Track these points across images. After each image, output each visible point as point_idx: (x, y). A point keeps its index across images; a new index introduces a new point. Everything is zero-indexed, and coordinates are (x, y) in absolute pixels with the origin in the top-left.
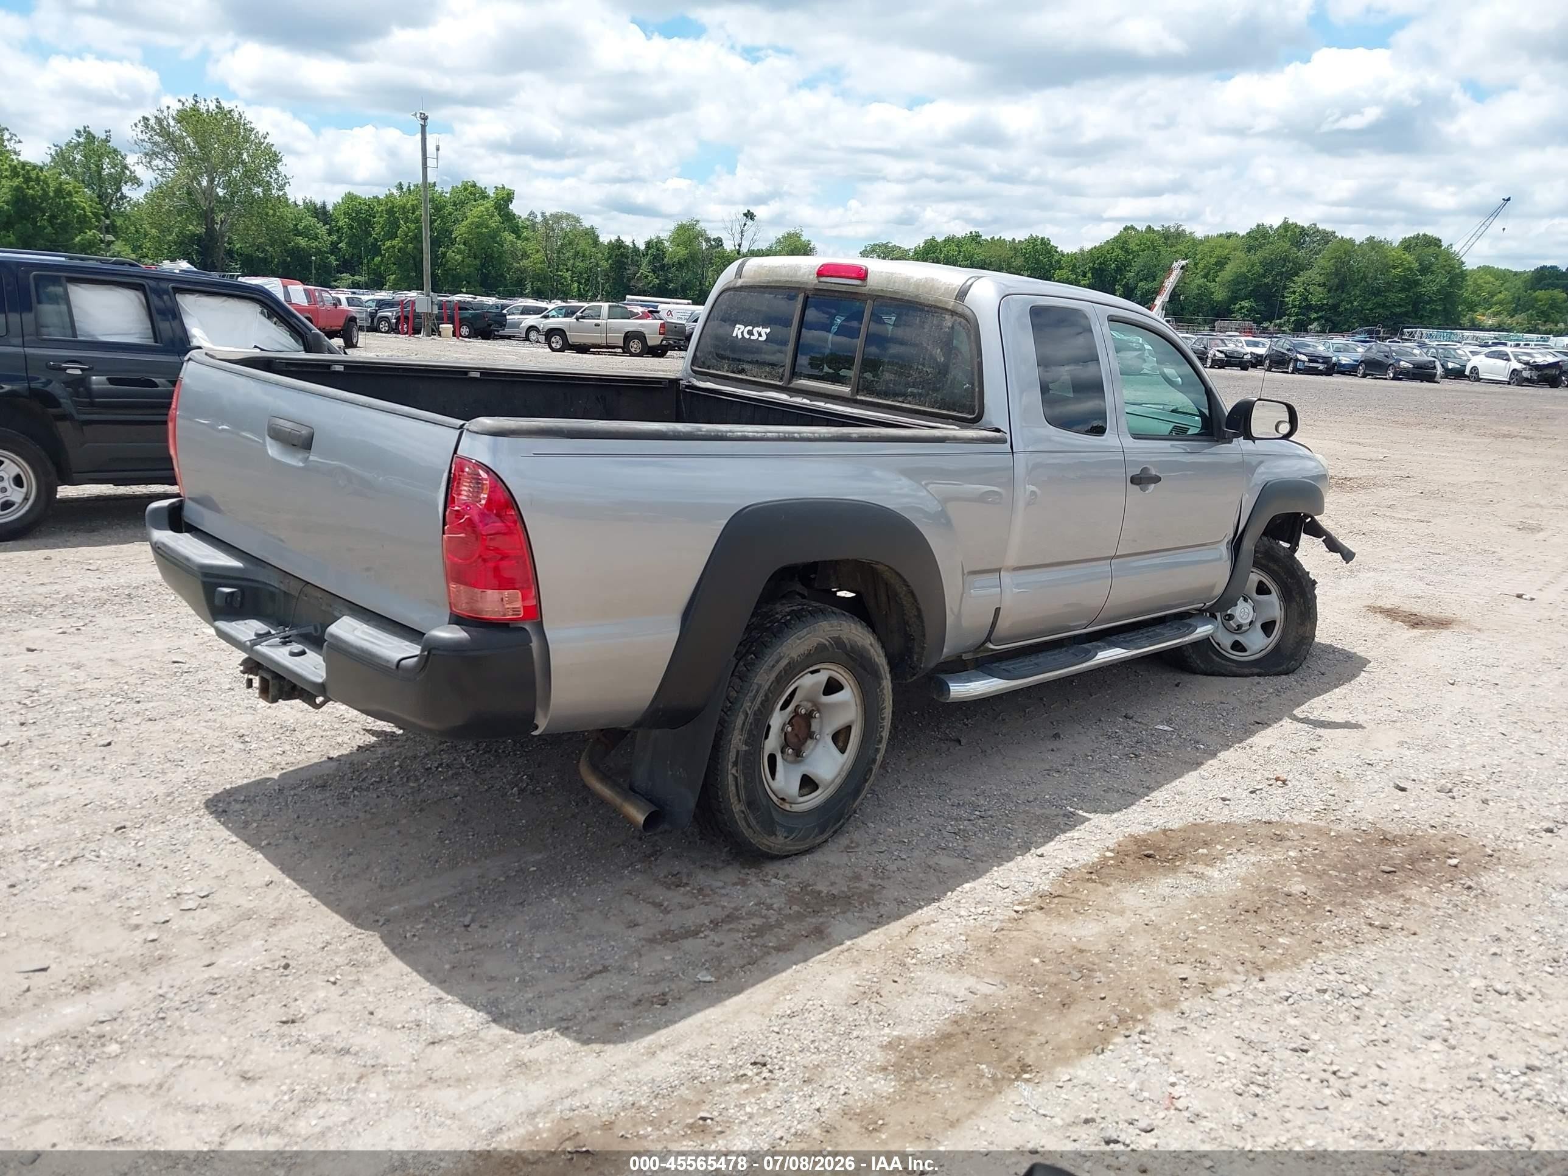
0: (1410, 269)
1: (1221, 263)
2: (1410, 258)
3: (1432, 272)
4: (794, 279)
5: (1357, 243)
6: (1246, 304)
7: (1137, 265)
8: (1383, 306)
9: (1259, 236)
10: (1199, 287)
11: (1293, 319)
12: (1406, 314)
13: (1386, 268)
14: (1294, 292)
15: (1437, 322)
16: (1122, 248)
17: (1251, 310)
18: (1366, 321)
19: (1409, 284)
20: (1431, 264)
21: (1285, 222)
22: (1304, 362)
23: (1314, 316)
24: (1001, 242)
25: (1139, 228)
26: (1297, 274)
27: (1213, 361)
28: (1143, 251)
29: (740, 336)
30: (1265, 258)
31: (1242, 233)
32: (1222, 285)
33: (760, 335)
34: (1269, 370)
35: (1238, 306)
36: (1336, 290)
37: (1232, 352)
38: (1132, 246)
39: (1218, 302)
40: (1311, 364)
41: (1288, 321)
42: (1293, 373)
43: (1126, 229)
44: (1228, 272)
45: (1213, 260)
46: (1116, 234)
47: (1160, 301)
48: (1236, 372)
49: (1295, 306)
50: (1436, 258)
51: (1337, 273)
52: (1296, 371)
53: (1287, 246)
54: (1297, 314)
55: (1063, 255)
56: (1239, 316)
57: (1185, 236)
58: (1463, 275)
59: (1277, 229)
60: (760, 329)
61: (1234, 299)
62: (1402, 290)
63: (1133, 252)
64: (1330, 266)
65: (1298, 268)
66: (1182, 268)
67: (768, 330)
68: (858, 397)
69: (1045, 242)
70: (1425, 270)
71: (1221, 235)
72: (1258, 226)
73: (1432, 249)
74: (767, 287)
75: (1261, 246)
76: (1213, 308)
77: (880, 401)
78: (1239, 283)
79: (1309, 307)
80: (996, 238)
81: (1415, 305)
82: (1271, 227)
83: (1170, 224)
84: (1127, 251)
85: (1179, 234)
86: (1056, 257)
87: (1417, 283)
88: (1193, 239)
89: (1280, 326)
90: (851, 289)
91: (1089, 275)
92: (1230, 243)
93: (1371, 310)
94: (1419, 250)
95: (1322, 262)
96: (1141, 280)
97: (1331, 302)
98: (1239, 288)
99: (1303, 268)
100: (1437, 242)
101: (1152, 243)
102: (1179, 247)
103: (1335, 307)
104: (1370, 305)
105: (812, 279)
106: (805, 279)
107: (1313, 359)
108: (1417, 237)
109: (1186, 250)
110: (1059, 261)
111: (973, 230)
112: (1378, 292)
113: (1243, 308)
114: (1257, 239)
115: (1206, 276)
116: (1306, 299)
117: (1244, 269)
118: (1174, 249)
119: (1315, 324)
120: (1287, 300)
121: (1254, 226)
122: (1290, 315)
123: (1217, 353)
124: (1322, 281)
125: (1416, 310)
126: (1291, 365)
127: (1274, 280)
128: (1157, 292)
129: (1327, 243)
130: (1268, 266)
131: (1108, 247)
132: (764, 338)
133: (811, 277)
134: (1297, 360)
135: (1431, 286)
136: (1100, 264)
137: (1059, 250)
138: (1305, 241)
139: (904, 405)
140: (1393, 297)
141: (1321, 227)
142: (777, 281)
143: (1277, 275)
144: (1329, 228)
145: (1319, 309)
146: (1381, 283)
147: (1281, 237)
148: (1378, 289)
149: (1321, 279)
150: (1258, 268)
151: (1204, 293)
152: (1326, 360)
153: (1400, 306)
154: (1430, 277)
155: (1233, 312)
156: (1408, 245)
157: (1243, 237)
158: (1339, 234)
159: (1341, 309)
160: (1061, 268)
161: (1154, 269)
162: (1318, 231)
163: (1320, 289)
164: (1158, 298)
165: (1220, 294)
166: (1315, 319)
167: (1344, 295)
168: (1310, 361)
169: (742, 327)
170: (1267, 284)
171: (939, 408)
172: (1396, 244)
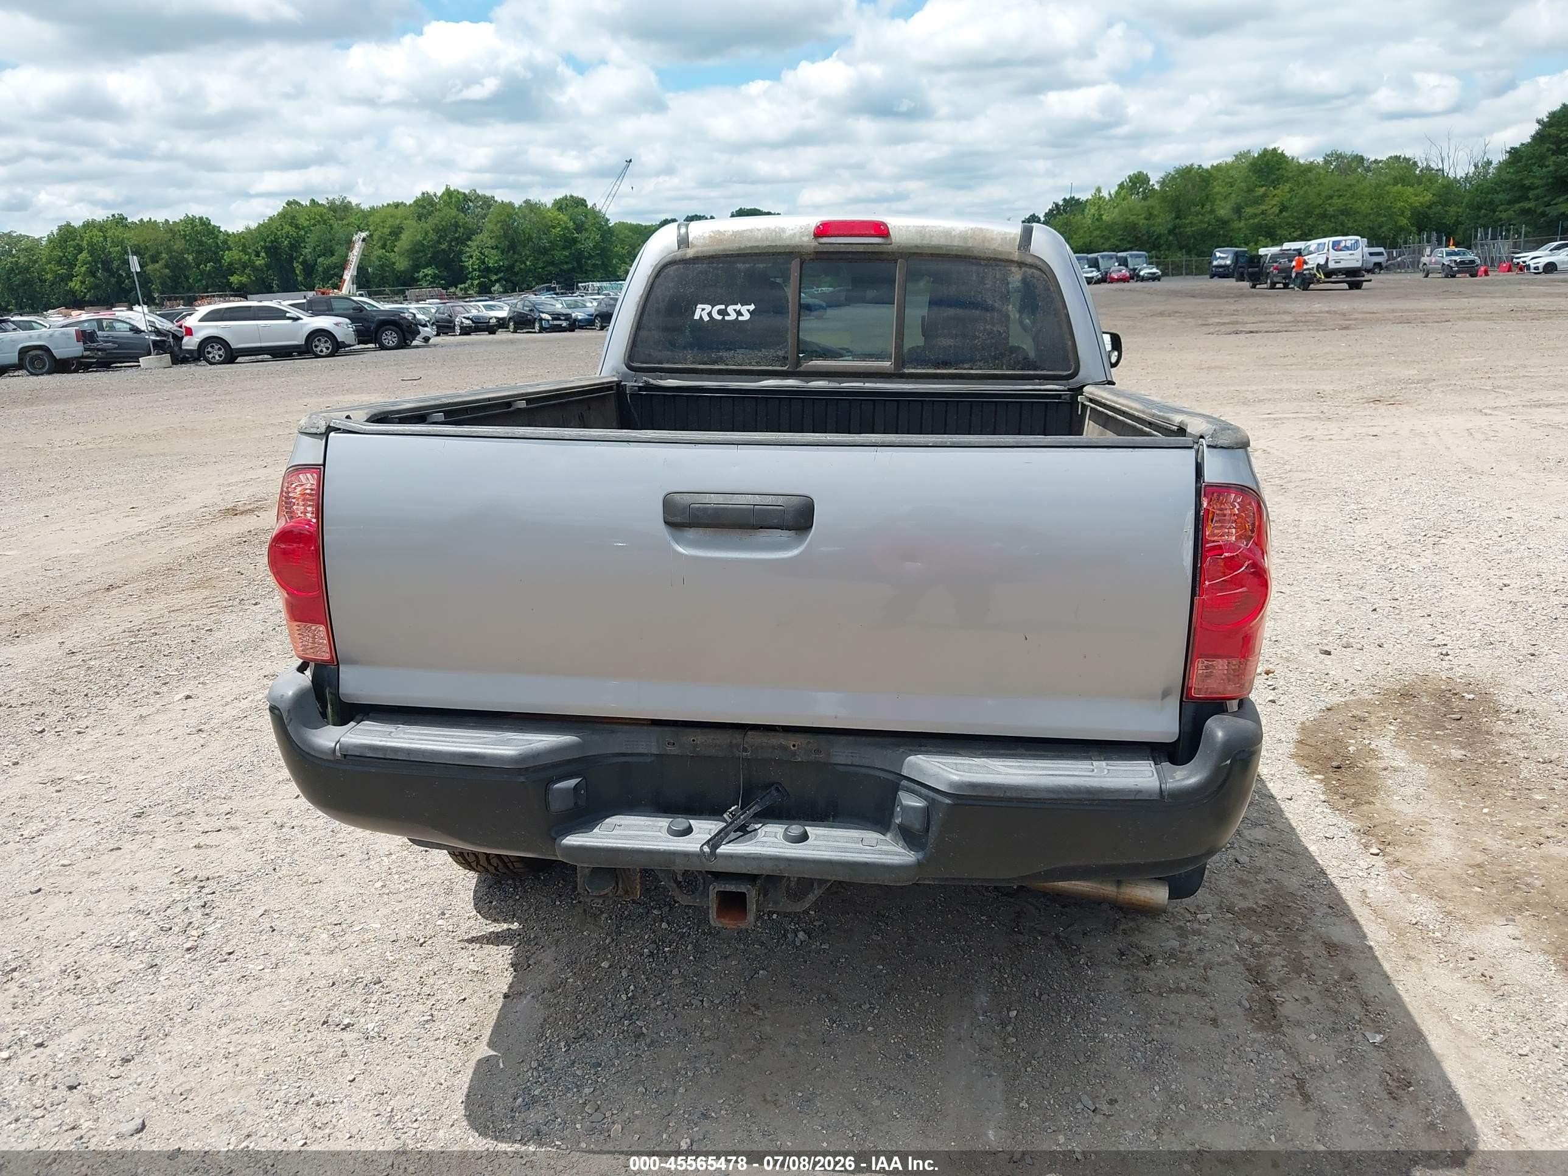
0: (567, 228)
1: (396, 232)
2: (565, 218)
3: (586, 230)
4: (778, 243)
5: (517, 206)
6: (429, 271)
7: (312, 240)
8: (552, 263)
9: (425, 205)
10: (380, 258)
11: (476, 282)
12: (573, 270)
13: (547, 228)
14: (471, 257)
15: (599, 276)
16: (291, 225)
17: (435, 277)
18: (541, 280)
19: (570, 242)
20: (583, 223)
21: (448, 189)
22: (548, 321)
23: (494, 278)
24: (152, 225)
25: (303, 203)
26: (470, 239)
27: (461, 328)
28: (314, 225)
29: (706, 318)
30: (436, 225)
31: (409, 201)
32: (401, 255)
33: (739, 313)
34: (515, 332)
35: (421, 274)
36: (508, 251)
37: (478, 318)
38: (302, 221)
39: (403, 272)
40: (556, 322)
41: (472, 284)
42: (540, 332)
43: (289, 203)
44: (405, 241)
45: (387, 231)
46: (280, 210)
47: (348, 275)
48: (485, 337)
49: (475, 270)
50: (586, 217)
51: (505, 235)
52: (542, 330)
53: (454, 212)
54: (479, 277)
55: (228, 235)
56: (425, 284)
57: (352, 208)
58: (610, 231)
59: (441, 197)
60: (738, 307)
61: (417, 268)
62: (564, 249)
63: (303, 228)
64: (498, 230)
65: (470, 234)
66: (364, 240)
67: (752, 307)
68: (906, 371)
69: (205, 223)
70: (579, 228)
71: (389, 205)
72: (423, 194)
73: (580, 209)
74: (739, 255)
75: (430, 213)
76: (398, 278)
77: (938, 371)
78: (417, 252)
79: (488, 270)
80: (146, 219)
81: (579, 261)
82: (435, 195)
83: (335, 196)
84: (297, 227)
85: (345, 207)
86: (221, 237)
87: (575, 241)
88: (363, 211)
89: (466, 290)
90: (871, 249)
91: (263, 254)
92: (399, 212)
93: (543, 268)
94: (570, 210)
95: (490, 226)
96: (319, 256)
97: (506, 263)
98: (419, 255)
99: (474, 233)
100: (582, 203)
101: (321, 216)
102: (352, 220)
103: (510, 268)
104: (541, 264)
105: (807, 241)
106: (796, 241)
107: (556, 316)
108: (565, 198)
109: (357, 223)
110: (225, 242)
111: (116, 212)
112: (545, 251)
113: (426, 275)
114: (424, 207)
115: (383, 247)
116: (483, 263)
117: (419, 237)
118: (344, 222)
119: (497, 285)
120: (466, 264)
121: (419, 195)
122: (472, 279)
123: (464, 320)
124: (494, 244)
125: (580, 266)
126: (537, 325)
127: (450, 246)
128: (343, 266)
129: (489, 207)
130: (441, 232)
131: (275, 225)
132: (746, 317)
133: (805, 239)
134: (541, 319)
135: (588, 241)
136: (272, 241)
137: (222, 229)
138: (469, 208)
139: (972, 372)
140: (559, 255)
141: (480, 192)
142: (751, 247)
143: (452, 241)
144: (488, 194)
145: (498, 270)
146: (545, 243)
147: (447, 204)
148: (544, 248)
149: (491, 242)
150: (433, 236)
151: (385, 266)
152: (567, 317)
153: (567, 263)
154: (585, 235)
155: (418, 281)
156: (561, 205)
157: (410, 205)
158: (498, 199)
159: (516, 269)
160: (229, 249)
161: (329, 244)
162: (478, 196)
163: (494, 252)
164: (346, 272)
165: (402, 264)
166: (497, 281)
167: (516, 256)
168: (554, 319)
169: (708, 308)
170: (443, 250)
171: (1022, 369)
172: (549, 205)
